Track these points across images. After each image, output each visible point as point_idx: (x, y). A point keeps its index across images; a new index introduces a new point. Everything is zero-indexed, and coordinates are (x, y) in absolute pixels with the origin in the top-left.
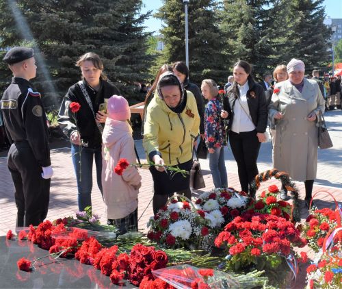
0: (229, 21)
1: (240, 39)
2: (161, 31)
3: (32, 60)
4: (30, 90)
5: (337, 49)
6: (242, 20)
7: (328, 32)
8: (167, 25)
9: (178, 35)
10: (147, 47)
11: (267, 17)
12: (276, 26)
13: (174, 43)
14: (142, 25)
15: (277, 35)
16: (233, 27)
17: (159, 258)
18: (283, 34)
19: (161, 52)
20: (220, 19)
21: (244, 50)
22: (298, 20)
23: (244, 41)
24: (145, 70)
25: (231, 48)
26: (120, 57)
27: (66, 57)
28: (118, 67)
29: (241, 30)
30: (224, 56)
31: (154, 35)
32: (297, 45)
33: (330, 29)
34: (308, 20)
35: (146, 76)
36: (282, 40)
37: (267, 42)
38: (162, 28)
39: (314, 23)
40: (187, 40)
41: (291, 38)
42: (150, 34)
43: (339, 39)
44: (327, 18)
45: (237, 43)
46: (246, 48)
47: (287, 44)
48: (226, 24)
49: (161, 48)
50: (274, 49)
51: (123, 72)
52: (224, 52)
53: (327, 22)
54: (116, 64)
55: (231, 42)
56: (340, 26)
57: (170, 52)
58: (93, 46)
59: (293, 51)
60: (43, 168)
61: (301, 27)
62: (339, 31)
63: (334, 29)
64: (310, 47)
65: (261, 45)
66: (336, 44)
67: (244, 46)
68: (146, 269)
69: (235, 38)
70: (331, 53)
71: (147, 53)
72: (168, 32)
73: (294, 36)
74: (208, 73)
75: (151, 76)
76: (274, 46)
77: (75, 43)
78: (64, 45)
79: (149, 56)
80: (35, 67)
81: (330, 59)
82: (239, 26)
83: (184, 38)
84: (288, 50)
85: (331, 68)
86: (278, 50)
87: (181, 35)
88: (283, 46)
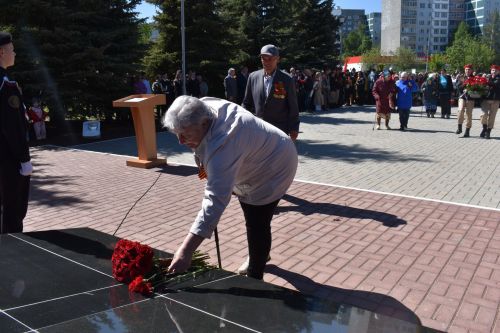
0: (230, 8)
1: (241, 28)
2: (155, 18)
3: (10, 46)
4: (5, 78)
5: (347, 42)
6: (244, 8)
7: (336, 23)
8: (161, 12)
9: (173, 23)
10: (138, 35)
11: (271, 5)
12: (281, 15)
13: (169, 31)
14: (134, 10)
15: (282, 26)
16: (235, 15)
17: (144, 253)
18: (288, 25)
19: (154, 41)
20: (220, 6)
21: (246, 41)
22: (305, 9)
23: (246, 31)
24: (136, 60)
25: (232, 38)
26: (108, 45)
27: (49, 44)
28: (107, 56)
29: (243, 18)
30: (224, 46)
31: (148, 21)
32: (303, 36)
33: (338, 20)
34: (315, 10)
35: (138, 67)
36: (287, 31)
37: (271, 32)
38: (156, 15)
39: (321, 12)
40: (183, 28)
41: (297, 29)
42: (143, 20)
43: (348, 32)
44: (336, 7)
45: (238, 33)
46: (249, 38)
47: (293, 35)
48: (226, 12)
49: (156, 37)
50: (279, 40)
51: (113, 61)
52: (224, 42)
53: (335, 13)
54: (104, 54)
55: (232, 31)
56: (349, 18)
57: (165, 42)
58: (79, 33)
59: (300, 43)
60: (22, 164)
61: (307, 17)
62: (350, 23)
63: (342, 20)
64: (317, 38)
65: (264, 35)
66: (345, 36)
67: (246, 36)
68: (131, 264)
69: (236, 27)
70: (338, 45)
71: (139, 42)
72: (163, 20)
73: (300, 26)
74: (207, 65)
75: (143, 68)
76: (278, 38)
77: (57, 29)
78: (45, 31)
79: (142, 45)
80: (13, 55)
81: (337, 53)
82: (241, 15)
83: (180, 26)
84: (294, 42)
85: (338, 62)
86: (282, 41)
87: (177, 22)
88: (288, 37)
